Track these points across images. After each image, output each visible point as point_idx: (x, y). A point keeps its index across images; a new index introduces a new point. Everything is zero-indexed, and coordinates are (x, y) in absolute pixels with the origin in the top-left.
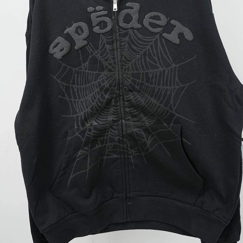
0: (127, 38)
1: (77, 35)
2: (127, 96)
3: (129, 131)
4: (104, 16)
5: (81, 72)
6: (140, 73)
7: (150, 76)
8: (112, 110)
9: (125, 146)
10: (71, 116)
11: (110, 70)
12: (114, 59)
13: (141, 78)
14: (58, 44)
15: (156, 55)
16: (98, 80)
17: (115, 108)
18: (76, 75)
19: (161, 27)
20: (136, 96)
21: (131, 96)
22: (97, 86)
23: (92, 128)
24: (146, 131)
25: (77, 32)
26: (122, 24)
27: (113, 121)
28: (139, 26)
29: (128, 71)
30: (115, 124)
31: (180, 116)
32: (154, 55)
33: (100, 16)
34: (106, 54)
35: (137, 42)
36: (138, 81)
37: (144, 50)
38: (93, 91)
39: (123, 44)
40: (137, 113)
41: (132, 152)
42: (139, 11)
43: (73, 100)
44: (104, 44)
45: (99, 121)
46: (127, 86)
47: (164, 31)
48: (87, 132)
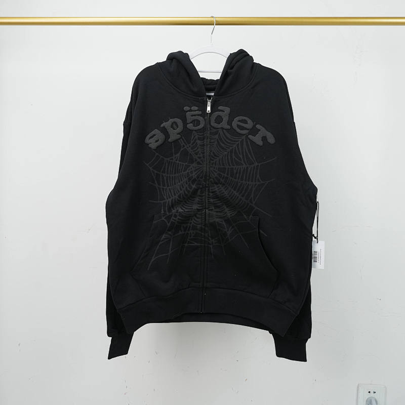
0: (217, 136)
1: (172, 129)
2: (213, 188)
3: (211, 221)
4: (198, 115)
5: (172, 162)
6: (226, 168)
7: (235, 171)
8: (197, 199)
9: (206, 234)
10: (159, 202)
11: (199, 163)
12: (203, 153)
13: (226, 172)
14: (155, 135)
15: (241, 153)
16: (187, 171)
17: (200, 198)
18: (167, 164)
19: (248, 129)
20: (220, 188)
21: (216, 188)
22: (186, 176)
23: (178, 214)
24: (228, 221)
25: (172, 127)
26: (213, 124)
27: (197, 209)
28: (228, 127)
29: (215, 165)
30: (199, 213)
31: (258, 209)
32: (240, 154)
33: (195, 115)
34: (196, 148)
35: (225, 140)
36: (223, 174)
37: (231, 148)
38: (182, 180)
39: (212, 141)
40: (221, 204)
41: (212, 242)
42: (229, 114)
43: (161, 187)
44: (196, 139)
45: (184, 209)
46: (213, 179)
47: (249, 134)
48: (173, 217)
